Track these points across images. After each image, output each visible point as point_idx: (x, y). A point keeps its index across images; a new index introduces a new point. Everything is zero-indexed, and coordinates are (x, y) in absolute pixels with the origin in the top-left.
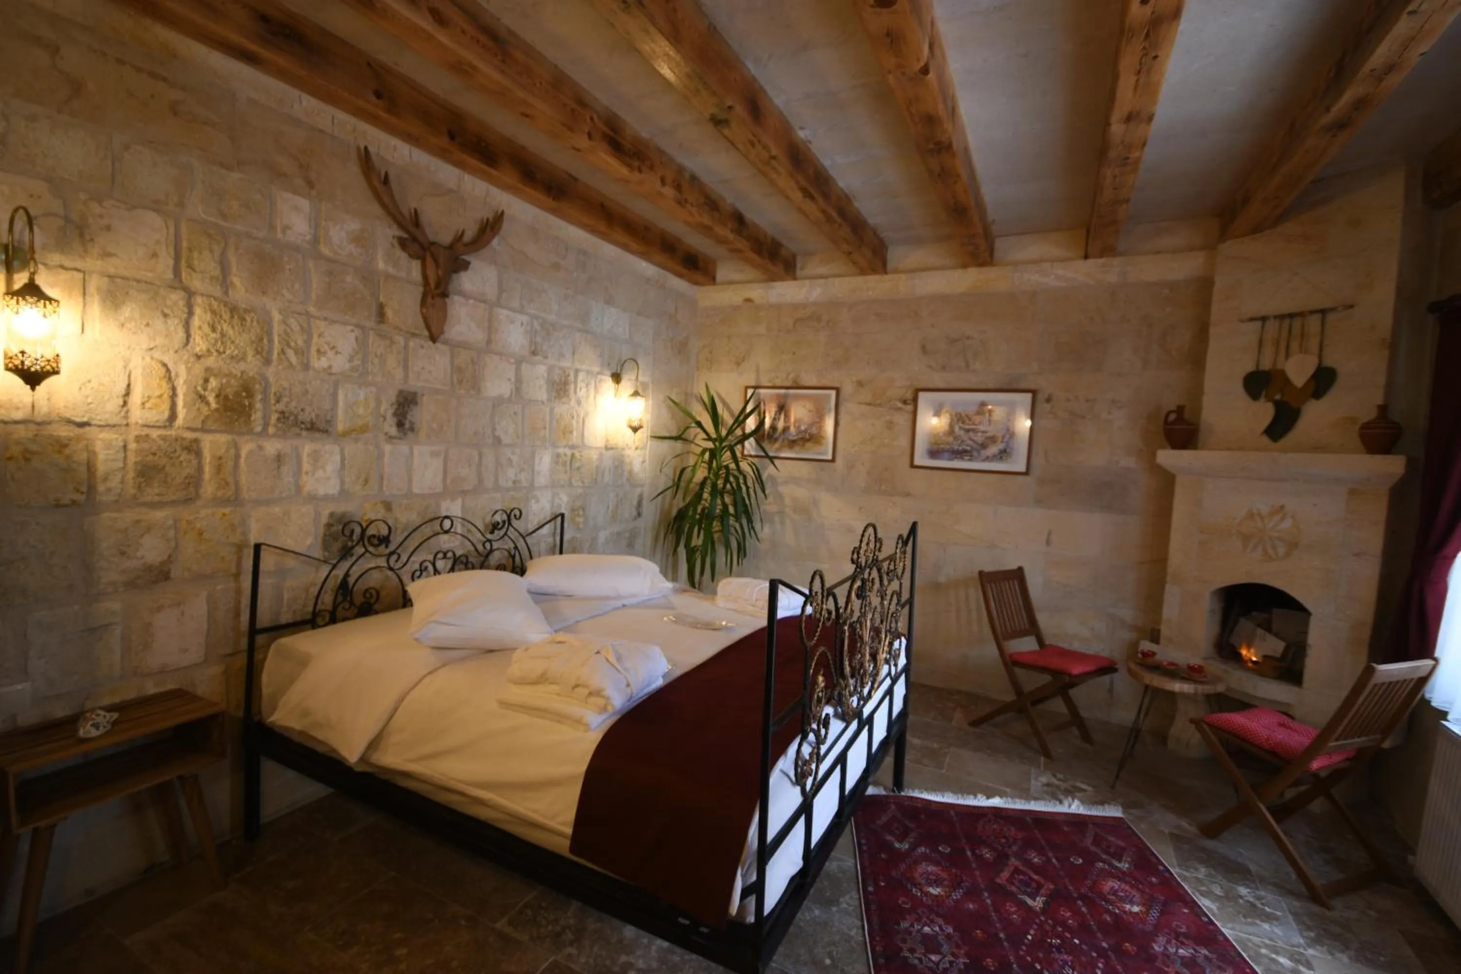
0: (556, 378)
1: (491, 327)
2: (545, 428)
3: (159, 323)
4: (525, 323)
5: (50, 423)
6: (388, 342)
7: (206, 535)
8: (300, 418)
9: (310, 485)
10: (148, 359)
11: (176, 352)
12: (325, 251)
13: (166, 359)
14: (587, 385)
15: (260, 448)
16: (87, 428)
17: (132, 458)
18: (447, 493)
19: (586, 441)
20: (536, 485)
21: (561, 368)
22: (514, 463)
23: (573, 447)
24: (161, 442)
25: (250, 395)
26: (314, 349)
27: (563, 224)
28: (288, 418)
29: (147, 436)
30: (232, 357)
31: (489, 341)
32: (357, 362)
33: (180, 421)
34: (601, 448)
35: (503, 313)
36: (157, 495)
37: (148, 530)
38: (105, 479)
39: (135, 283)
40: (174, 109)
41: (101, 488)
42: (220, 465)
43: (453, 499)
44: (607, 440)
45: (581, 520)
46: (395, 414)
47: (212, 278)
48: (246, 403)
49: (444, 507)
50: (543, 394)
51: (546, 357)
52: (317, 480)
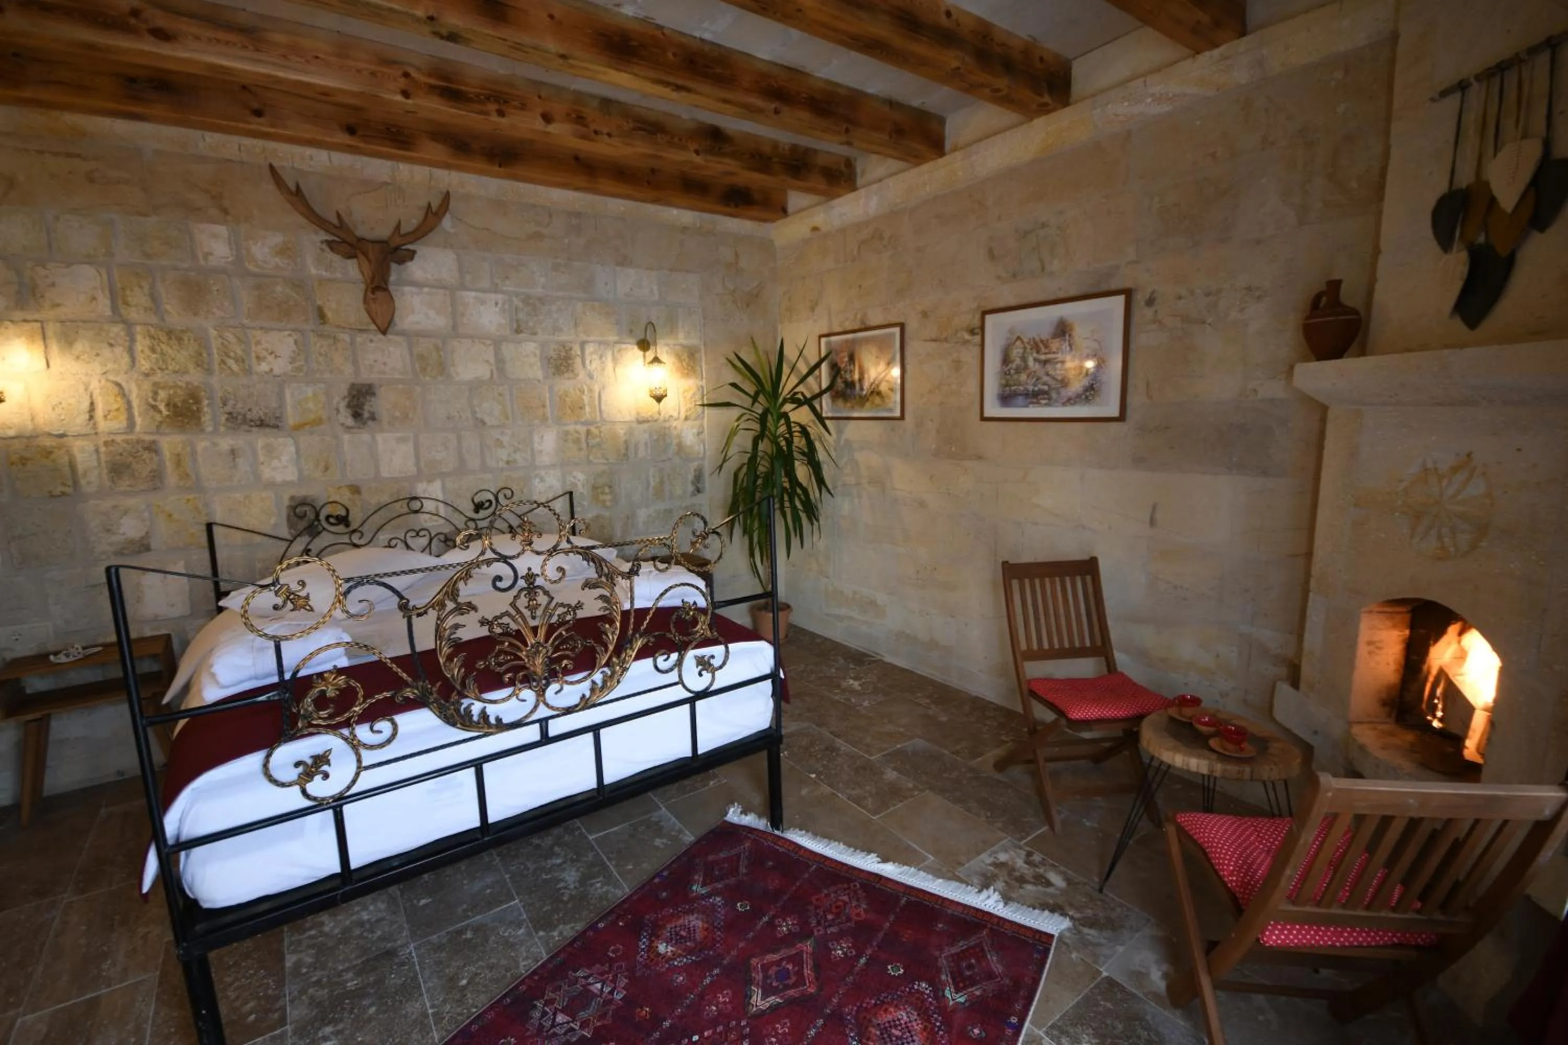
0: (552, 354)
1: (455, 313)
2: (544, 406)
3: (106, 352)
4: (500, 303)
5: (37, 436)
6: (331, 341)
7: (175, 516)
8: (249, 416)
9: (267, 473)
10: (103, 382)
11: (126, 373)
12: (251, 268)
13: (118, 379)
14: (601, 357)
15: (215, 444)
16: (65, 439)
17: (103, 457)
18: (419, 475)
19: (605, 416)
20: (537, 463)
21: (558, 343)
22: (505, 443)
23: (586, 423)
24: (125, 445)
25: (197, 401)
26: (253, 355)
27: (541, 189)
28: (236, 418)
29: (113, 441)
30: (175, 372)
31: (455, 327)
32: (297, 364)
33: (138, 428)
34: (632, 422)
35: (470, 296)
36: (129, 486)
37: (126, 512)
38: (85, 475)
39: (80, 324)
40: (90, 178)
41: (83, 482)
42: (179, 461)
43: (430, 481)
44: (638, 414)
45: (607, 498)
46: (348, 406)
47: (146, 309)
48: (195, 408)
49: (421, 489)
50: (537, 372)
51: (535, 334)
52: (274, 469)
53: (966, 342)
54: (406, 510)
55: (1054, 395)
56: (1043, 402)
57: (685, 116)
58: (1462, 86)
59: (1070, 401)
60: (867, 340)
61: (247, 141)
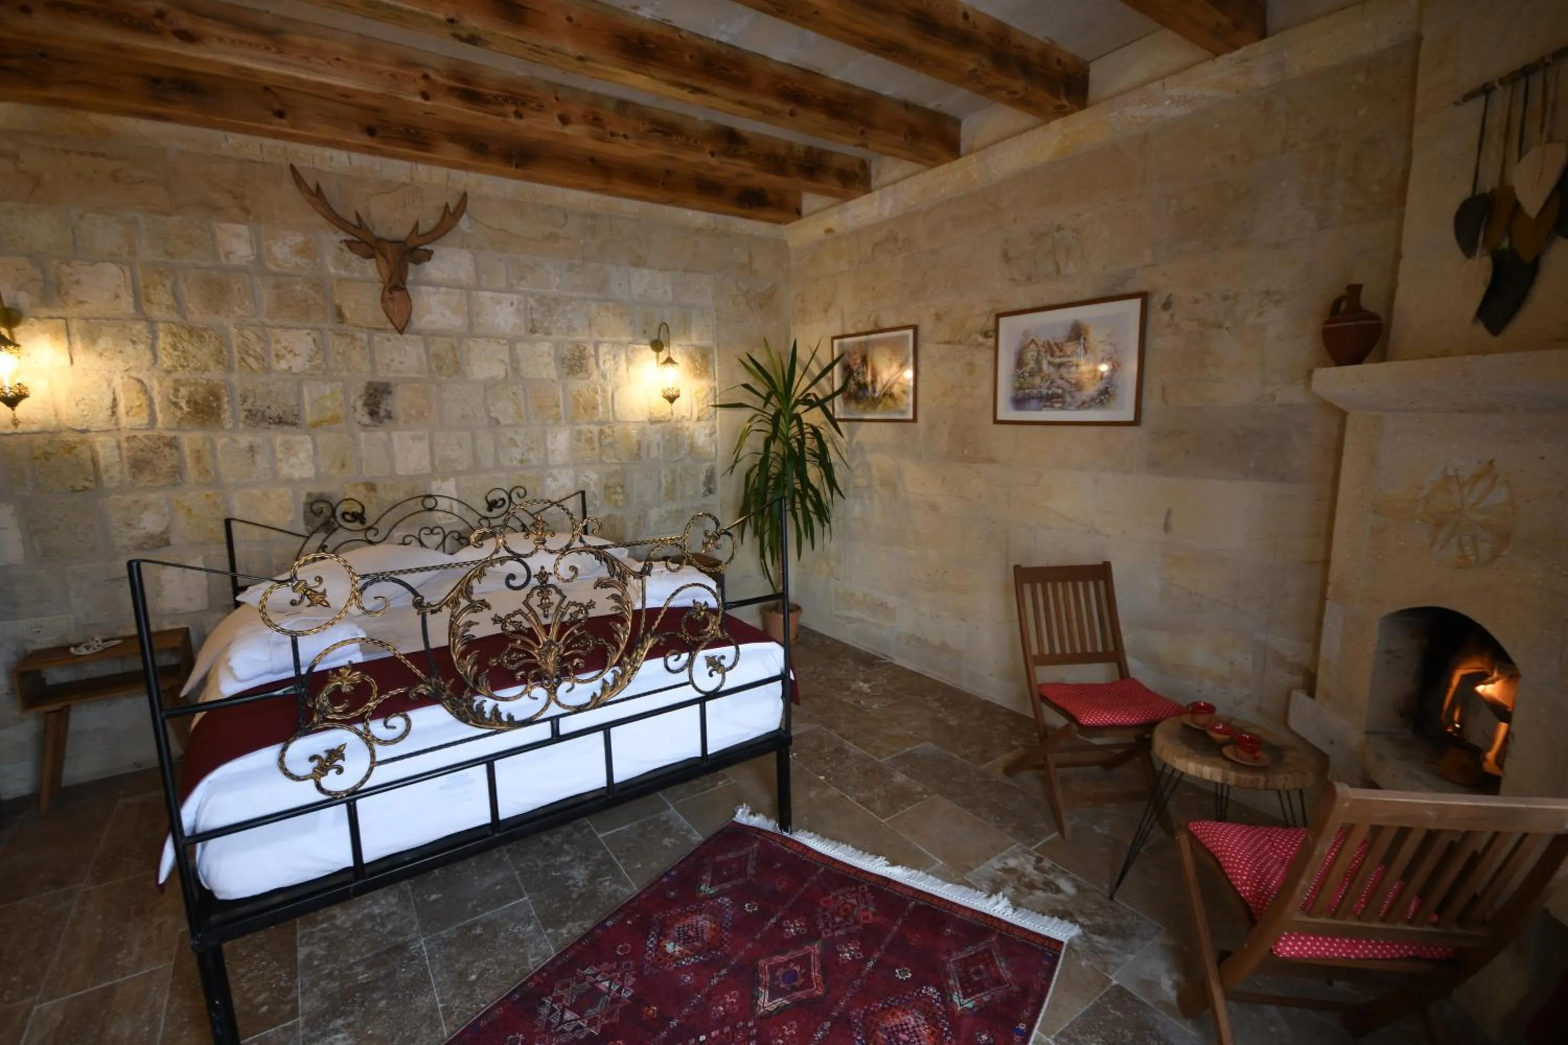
0: (566, 353)
1: (471, 312)
2: (557, 406)
3: (129, 349)
4: (516, 302)
5: (61, 431)
6: (349, 340)
7: (195, 512)
8: (267, 414)
9: (285, 470)
10: (126, 379)
11: (148, 370)
12: (273, 268)
13: (141, 376)
14: (615, 357)
15: (234, 441)
16: (88, 434)
17: (125, 453)
18: (435, 474)
19: (618, 416)
20: (550, 462)
21: (572, 343)
22: (519, 442)
23: (600, 423)
24: (147, 441)
25: (218, 398)
26: (273, 353)
27: (558, 190)
28: (255, 415)
29: (134, 437)
30: (196, 369)
31: (471, 326)
32: (317, 362)
33: (159, 424)
34: (644, 422)
35: (485, 296)
36: (149, 481)
37: (146, 508)
38: (107, 471)
39: (105, 321)
40: (115, 177)
41: (105, 477)
42: (199, 457)
43: (444, 479)
44: (651, 414)
45: (619, 497)
46: (365, 404)
47: (168, 307)
48: (215, 405)
49: (435, 487)
50: (551, 372)
51: (550, 334)
52: (292, 466)
53: (981, 345)
54: (420, 507)
55: (1068, 399)
56: (1059, 405)
57: (701, 118)
58: (1486, 90)
59: (1083, 405)
60: (880, 343)
61: (269, 142)
